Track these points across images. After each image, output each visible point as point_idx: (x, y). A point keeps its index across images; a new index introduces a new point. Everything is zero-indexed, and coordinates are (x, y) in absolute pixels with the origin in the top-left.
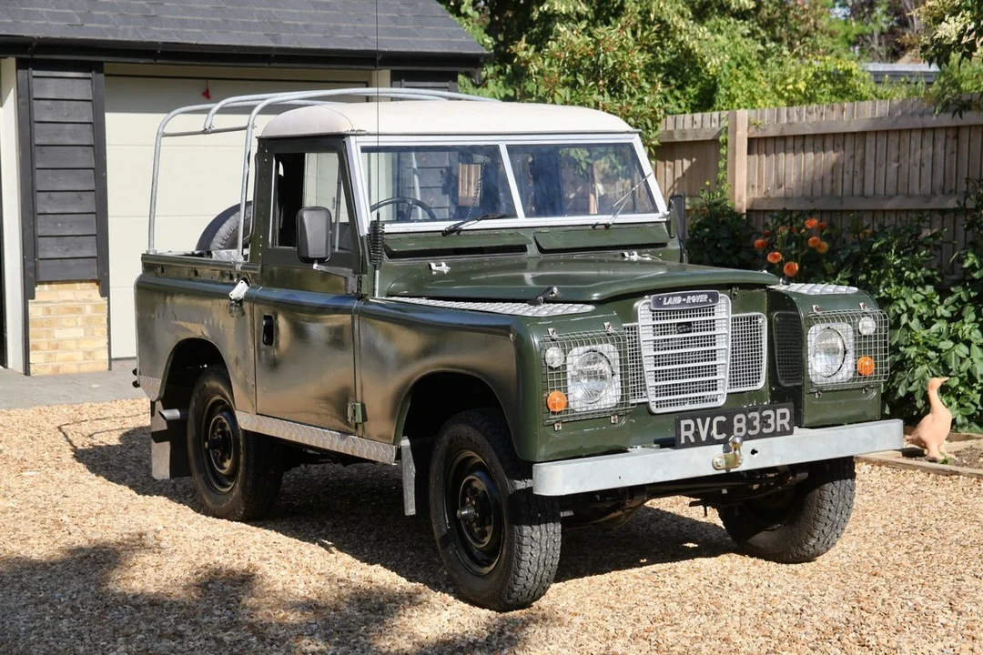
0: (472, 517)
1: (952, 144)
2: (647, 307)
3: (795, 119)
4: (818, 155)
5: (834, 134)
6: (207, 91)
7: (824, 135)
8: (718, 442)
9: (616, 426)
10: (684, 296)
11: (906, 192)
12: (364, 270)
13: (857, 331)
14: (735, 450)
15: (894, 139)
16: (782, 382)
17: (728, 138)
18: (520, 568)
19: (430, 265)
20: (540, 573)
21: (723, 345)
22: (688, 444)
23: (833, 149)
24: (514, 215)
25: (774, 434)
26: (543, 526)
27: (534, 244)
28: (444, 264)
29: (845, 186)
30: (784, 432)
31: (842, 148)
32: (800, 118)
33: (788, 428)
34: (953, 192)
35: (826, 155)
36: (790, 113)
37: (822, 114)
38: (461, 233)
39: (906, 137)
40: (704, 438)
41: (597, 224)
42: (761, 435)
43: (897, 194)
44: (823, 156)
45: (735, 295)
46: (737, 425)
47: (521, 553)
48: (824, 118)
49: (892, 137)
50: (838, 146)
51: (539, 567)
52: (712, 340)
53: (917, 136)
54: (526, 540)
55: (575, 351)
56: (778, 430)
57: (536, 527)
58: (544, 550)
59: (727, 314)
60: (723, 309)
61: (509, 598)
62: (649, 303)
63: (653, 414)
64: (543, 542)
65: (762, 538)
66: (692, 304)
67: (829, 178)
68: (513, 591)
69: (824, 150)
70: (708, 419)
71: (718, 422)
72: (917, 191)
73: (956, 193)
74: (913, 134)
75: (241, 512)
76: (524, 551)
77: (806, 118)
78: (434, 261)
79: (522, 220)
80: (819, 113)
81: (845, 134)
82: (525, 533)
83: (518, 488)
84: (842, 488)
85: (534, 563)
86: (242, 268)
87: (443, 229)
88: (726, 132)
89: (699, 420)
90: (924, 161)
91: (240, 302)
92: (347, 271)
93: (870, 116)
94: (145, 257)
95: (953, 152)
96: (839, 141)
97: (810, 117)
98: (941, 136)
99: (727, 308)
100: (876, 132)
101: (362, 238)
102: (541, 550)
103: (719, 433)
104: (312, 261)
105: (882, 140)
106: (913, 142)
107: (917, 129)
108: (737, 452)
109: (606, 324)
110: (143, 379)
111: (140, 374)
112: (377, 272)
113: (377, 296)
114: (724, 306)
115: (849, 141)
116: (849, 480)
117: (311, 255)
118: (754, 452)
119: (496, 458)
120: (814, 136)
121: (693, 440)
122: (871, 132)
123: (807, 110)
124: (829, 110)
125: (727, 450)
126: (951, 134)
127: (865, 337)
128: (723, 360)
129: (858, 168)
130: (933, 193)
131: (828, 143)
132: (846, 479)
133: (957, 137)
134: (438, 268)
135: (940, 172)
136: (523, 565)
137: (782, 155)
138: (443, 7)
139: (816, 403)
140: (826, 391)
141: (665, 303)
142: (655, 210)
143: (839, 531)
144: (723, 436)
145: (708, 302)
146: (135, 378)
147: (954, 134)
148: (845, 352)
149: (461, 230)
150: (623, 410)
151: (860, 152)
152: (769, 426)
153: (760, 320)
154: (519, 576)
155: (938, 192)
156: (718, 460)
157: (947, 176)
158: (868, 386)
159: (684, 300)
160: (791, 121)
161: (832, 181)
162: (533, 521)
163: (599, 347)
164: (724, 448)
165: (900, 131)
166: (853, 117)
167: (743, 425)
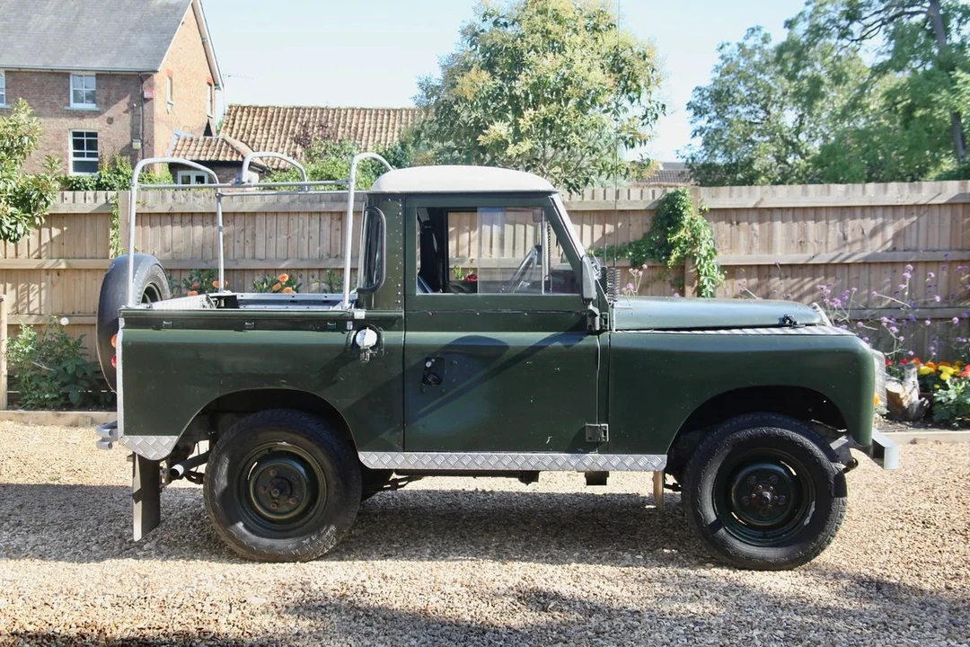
1: (337, 224)
3: (182, 200)
11: (296, 257)
17: (120, 212)
29: (236, 251)
32: (188, 200)
34: (339, 257)
39: (294, 218)
49: (281, 217)
53: (305, 218)
74: (302, 216)
77: (194, 200)
86: (366, 316)
88: (117, 208)
90: (312, 235)
91: (374, 348)
92: (596, 311)
98: (327, 218)
100: (265, 213)
105: (272, 219)
106: (301, 222)
107: (305, 213)
110: (132, 440)
111: (125, 434)
112: (614, 310)
113: (614, 330)
115: (239, 218)
122: (260, 213)
126: (336, 217)
129: (249, 239)
135: (326, 243)
137: (169, 227)
151: (250, 227)
155: (326, 257)
157: (333, 246)
161: (224, 248)
165: (288, 213)
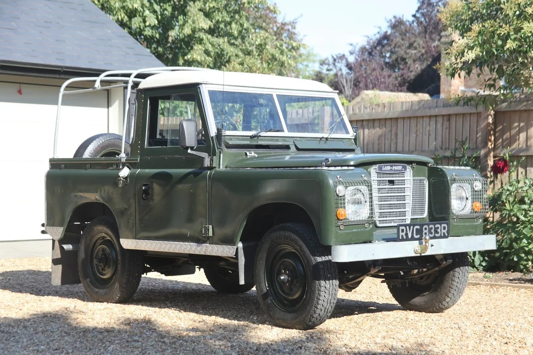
0: (286, 280)
1: (446, 124)
2: (374, 171)
3: (357, 111)
4: (371, 130)
5: (380, 120)
6: (20, 90)
7: (374, 120)
8: (416, 239)
9: (367, 229)
10: (392, 166)
11: (421, 149)
12: (214, 154)
13: (472, 188)
14: (426, 243)
15: (413, 122)
16: (435, 214)
17: (320, 121)
18: (318, 304)
19: (246, 154)
20: (327, 307)
21: (409, 193)
22: (403, 240)
23: (379, 127)
24: (283, 131)
25: (440, 237)
26: (331, 281)
27: (294, 146)
28: (253, 153)
29: (386, 146)
30: (445, 237)
31: (384, 126)
32: (360, 111)
33: (446, 235)
34: (447, 149)
35: (375, 130)
36: (354, 108)
37: (373, 109)
38: (259, 138)
39: (420, 120)
40: (410, 237)
41: (323, 138)
42: (435, 238)
43: (416, 150)
44: (373, 131)
45: (414, 167)
46: (424, 231)
47: (320, 295)
48: (374, 111)
49: (412, 120)
50: (382, 125)
51: (327, 304)
52: (403, 190)
53: (427, 120)
54: (322, 289)
55: (349, 188)
56: (442, 235)
57: (327, 282)
58: (331, 294)
59: (410, 177)
60: (409, 174)
61: (310, 321)
62: (376, 169)
63: (377, 227)
64: (331, 290)
65: (417, 300)
66: (395, 170)
67: (376, 142)
68: (313, 317)
69: (374, 128)
70: (412, 227)
71: (417, 229)
72: (427, 149)
73: (449, 149)
74: (425, 119)
75: (117, 298)
76: (321, 295)
77: (364, 111)
78: (248, 151)
79: (286, 133)
80: (371, 108)
81: (386, 119)
82: (322, 285)
83: (318, 261)
84: (464, 271)
85: (326, 301)
86: (126, 160)
87: (251, 135)
88: (318, 119)
89: (408, 227)
90: (431, 133)
91: (126, 178)
92: (204, 155)
93: (400, 110)
94: (51, 160)
95: (447, 128)
96: (383, 122)
97: (366, 110)
98: (440, 120)
99: (410, 174)
100: (404, 118)
101: (212, 138)
102: (329, 294)
103: (417, 235)
104: (187, 148)
105: (407, 122)
106: (424, 123)
107: (426, 116)
108: (427, 244)
109: (363, 175)
110: (49, 229)
111: (47, 225)
112: (222, 155)
113: (221, 168)
114: (409, 173)
115: (388, 123)
116: (467, 267)
117: (187, 145)
118: (432, 246)
119: (304, 246)
120: (368, 120)
121: (405, 238)
122: (401, 118)
123: (364, 107)
124: (377, 107)
125: (421, 244)
126: (445, 118)
127: (476, 191)
128: (409, 201)
129: (393, 137)
130: (436, 149)
131: (376, 124)
132: (465, 266)
133: (449, 120)
134: (251, 155)
135: (439, 139)
136: (320, 302)
138: (148, 50)
139: (455, 224)
140: (460, 218)
141: (383, 169)
142: (347, 132)
143: (460, 294)
144: (418, 236)
145: (402, 170)
146: (43, 229)
147: (448, 118)
148: (467, 199)
149: (260, 136)
150: (371, 221)
151: (395, 128)
152: (438, 233)
153: (425, 182)
154: (317, 308)
155: (439, 148)
156: (417, 248)
157: (444, 141)
158: (478, 217)
159: (392, 168)
160: (355, 112)
161: (379, 144)
162: (326, 279)
163: (360, 187)
164: (419, 242)
165: (417, 117)
166: (390, 110)
167: (427, 231)
